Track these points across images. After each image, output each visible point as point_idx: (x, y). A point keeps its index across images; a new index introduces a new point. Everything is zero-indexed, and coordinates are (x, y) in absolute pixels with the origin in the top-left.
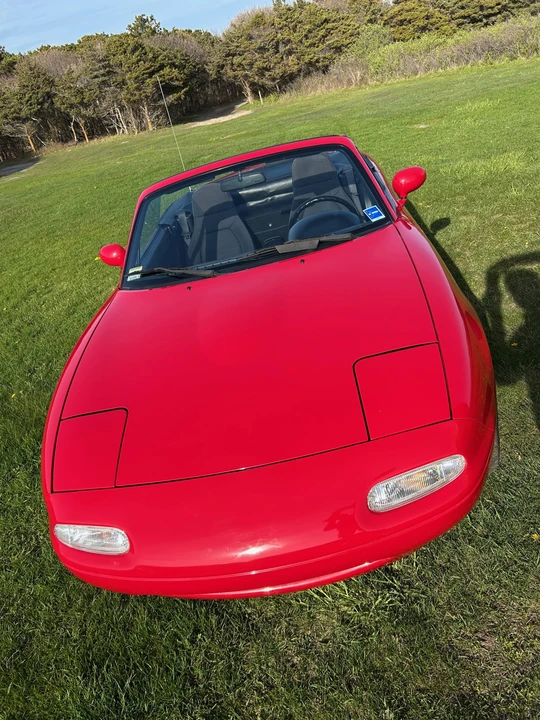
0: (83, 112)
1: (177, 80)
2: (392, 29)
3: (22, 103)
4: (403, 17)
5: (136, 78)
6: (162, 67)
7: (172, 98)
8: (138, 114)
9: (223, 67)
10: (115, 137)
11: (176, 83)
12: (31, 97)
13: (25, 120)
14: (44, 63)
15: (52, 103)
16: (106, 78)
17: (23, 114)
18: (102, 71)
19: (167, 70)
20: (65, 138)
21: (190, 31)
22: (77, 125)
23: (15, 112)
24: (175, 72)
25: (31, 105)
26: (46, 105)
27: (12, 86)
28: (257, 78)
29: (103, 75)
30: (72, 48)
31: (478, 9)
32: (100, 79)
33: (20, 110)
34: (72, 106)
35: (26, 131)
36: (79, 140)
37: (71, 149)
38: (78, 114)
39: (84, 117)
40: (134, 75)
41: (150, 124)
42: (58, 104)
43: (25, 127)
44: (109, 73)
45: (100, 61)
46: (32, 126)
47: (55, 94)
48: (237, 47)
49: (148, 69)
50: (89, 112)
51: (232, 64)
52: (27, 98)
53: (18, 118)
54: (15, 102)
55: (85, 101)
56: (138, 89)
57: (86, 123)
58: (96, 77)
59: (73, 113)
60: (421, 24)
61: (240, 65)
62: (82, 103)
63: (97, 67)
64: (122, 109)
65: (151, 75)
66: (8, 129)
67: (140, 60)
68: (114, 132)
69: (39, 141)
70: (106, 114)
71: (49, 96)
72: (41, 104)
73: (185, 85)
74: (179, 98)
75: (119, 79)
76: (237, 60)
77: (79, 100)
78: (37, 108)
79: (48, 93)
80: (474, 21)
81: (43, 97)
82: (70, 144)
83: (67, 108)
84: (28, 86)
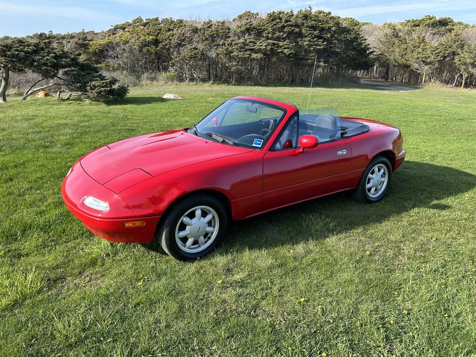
0: (470, 69)
3: (432, 54)
12: (441, 52)
13: (427, 64)
15: (453, 59)
17: (429, 60)
22: (461, 76)
23: (425, 57)
25: (438, 56)
26: (448, 59)
33: (429, 57)
34: (465, 64)
35: (425, 70)
36: (456, 86)
37: (449, 89)
38: (466, 70)
39: (469, 73)
42: (455, 61)
43: (426, 67)
46: (430, 68)
47: (459, 54)
52: (437, 52)
53: (424, 62)
54: (429, 52)
57: (468, 77)
59: (463, 68)
66: (416, 66)
69: (430, 77)
71: (454, 54)
72: (445, 57)
77: (472, 61)
79: (454, 52)
81: (449, 54)
82: (449, 86)
83: (460, 64)
84: (444, 45)
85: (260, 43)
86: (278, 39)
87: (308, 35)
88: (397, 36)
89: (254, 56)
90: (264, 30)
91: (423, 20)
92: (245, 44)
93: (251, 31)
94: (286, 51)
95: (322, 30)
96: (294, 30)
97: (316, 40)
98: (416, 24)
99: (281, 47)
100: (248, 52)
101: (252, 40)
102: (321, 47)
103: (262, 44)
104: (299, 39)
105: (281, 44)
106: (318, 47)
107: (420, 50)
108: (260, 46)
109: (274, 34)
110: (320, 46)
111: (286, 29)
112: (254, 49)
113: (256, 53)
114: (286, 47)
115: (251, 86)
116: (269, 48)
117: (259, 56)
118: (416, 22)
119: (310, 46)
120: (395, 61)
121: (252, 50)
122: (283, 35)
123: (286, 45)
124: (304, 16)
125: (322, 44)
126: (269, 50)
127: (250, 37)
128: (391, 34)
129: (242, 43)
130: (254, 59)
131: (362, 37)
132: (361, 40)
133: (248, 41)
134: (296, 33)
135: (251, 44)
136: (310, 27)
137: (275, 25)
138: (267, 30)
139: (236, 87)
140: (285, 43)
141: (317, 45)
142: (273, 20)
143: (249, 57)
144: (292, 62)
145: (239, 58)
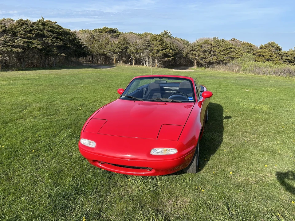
0: (135, 55)
1: (171, 54)
2: (255, 57)
3: (117, 48)
4: (261, 54)
5: (157, 50)
6: (167, 48)
7: (166, 59)
8: (153, 61)
9: (189, 53)
10: (143, 66)
11: (170, 55)
12: (120, 47)
13: (115, 53)
14: (129, 37)
15: (127, 50)
16: (147, 47)
17: (116, 51)
18: (146, 45)
19: (168, 50)
20: (126, 62)
21: (182, 39)
22: (132, 59)
23: (113, 50)
24: (171, 51)
25: (119, 49)
26: (124, 50)
27: (116, 41)
28: (199, 60)
29: (146, 46)
30: (140, 35)
31: (293, 58)
32: (145, 47)
33: (115, 49)
34: (133, 53)
35: (115, 57)
36: (131, 64)
37: (127, 66)
38: (134, 56)
39: (135, 57)
40: (157, 49)
41: (156, 65)
42: (128, 51)
43: (115, 55)
44: (149, 46)
45: (147, 41)
46: (117, 55)
48: (196, 48)
49: (162, 48)
50: (137, 56)
51: (192, 54)
52: (118, 47)
53: (113, 52)
54: (114, 47)
55: (137, 52)
56: (156, 53)
57: (135, 60)
58: (144, 46)
59: (132, 55)
60: (268, 58)
61: (195, 54)
62: (136, 53)
63: (145, 43)
64: (149, 58)
65: (162, 50)
66: (109, 54)
67: (160, 44)
68: (143, 65)
69: (118, 60)
70: (142, 58)
71: (127, 48)
72: (123, 50)
73: (173, 56)
74: (169, 60)
75: (151, 48)
76: (194, 53)
77: (135, 51)
78: (121, 50)
79: (126, 47)
80: (290, 62)
81: (124, 48)
82: (127, 64)
83: (131, 53)
84: (121, 43)
85: (18, 41)
86: (29, 38)
87: (50, 36)
88: (94, 38)
89: (15, 50)
90: (17, 32)
91: (103, 29)
92: (5, 41)
93: (8, 32)
94: (38, 46)
95: (57, 33)
96: (39, 32)
97: (56, 40)
98: (101, 31)
99: (34, 44)
100: (10, 47)
101: (11, 39)
102: (61, 44)
103: (20, 42)
104: (44, 39)
105: (33, 41)
106: (59, 44)
107: (110, 46)
108: (19, 43)
109: (25, 34)
110: (59, 43)
111: (33, 32)
112: (13, 45)
113: (16, 48)
114: (37, 44)
115: (16, 71)
116: (26, 45)
117: (19, 50)
118: (100, 30)
119: (53, 43)
120: (97, 52)
121: (12, 46)
122: (32, 35)
123: (37, 42)
124: (43, 24)
125: (60, 42)
126: (26, 46)
127: (8, 37)
128: (90, 36)
129: (2, 41)
130: (15, 52)
131: (78, 38)
132: (79, 40)
133: (7, 39)
134: (41, 35)
135: (11, 42)
136: (49, 31)
137: (25, 28)
138: (20, 32)
139: (4, 72)
140: (36, 41)
141: (57, 43)
142: (22, 25)
143: (11, 51)
144: (44, 54)
145: (3, 52)
